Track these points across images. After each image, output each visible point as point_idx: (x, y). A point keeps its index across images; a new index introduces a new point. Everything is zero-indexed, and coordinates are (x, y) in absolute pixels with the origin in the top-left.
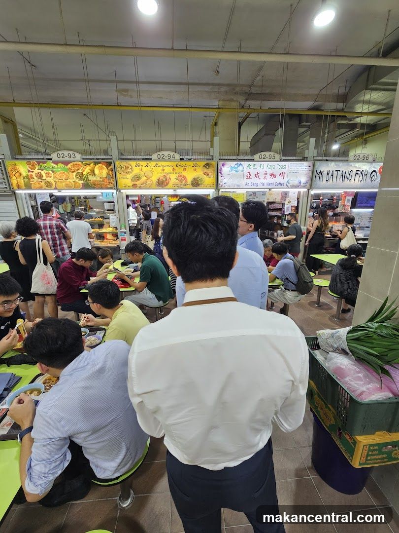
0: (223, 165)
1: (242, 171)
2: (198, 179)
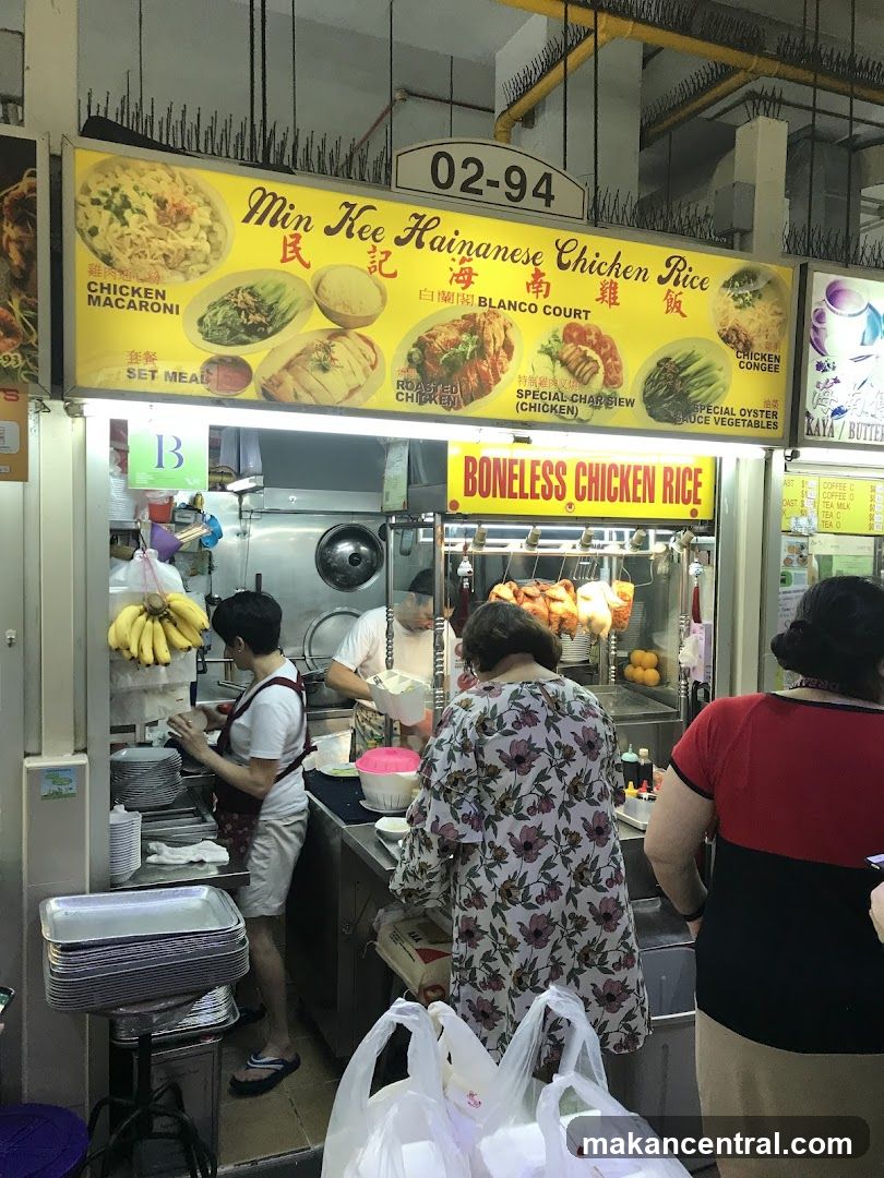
0: (834, 295)
2: (685, 368)
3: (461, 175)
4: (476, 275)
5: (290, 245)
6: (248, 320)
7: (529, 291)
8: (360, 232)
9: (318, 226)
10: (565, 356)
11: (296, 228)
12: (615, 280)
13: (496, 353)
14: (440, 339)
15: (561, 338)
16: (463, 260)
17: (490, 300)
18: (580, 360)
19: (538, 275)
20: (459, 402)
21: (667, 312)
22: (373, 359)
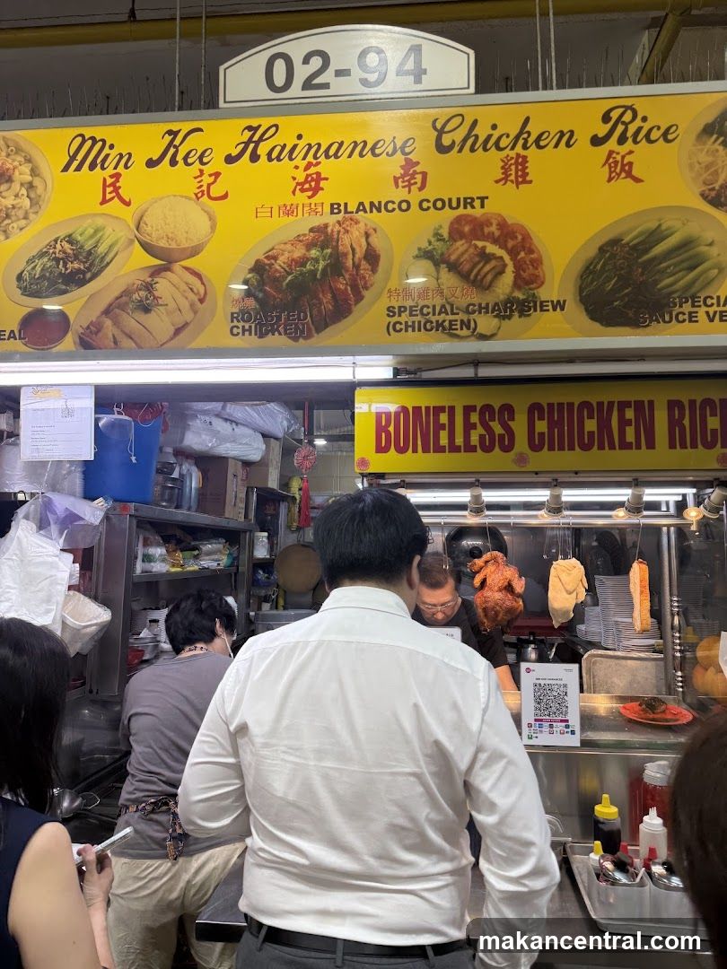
2: (647, 251)
3: (301, 73)
4: (326, 179)
5: (110, 186)
6: (66, 269)
7: (397, 186)
8: (185, 159)
9: (139, 161)
10: (453, 258)
11: (115, 168)
12: (523, 153)
13: (357, 267)
14: (281, 260)
15: (446, 235)
16: (309, 165)
17: (346, 204)
18: (477, 259)
19: (410, 164)
20: (309, 329)
21: (610, 180)
22: (202, 292)
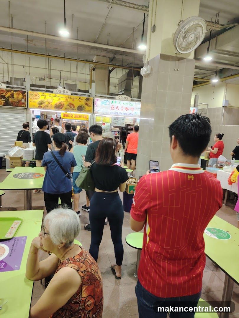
0: (97, 100)
1: (109, 105)
2: (81, 107)
3: (59, 91)
6: (42, 103)
7: (65, 100)
8: (51, 96)
9: (47, 96)
12: (74, 99)
13: (63, 105)
14: (58, 104)
15: (69, 104)
16: (59, 98)
17: (62, 101)
18: (71, 106)
20: (59, 109)
21: (79, 102)
22: (52, 106)
